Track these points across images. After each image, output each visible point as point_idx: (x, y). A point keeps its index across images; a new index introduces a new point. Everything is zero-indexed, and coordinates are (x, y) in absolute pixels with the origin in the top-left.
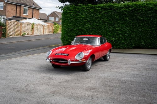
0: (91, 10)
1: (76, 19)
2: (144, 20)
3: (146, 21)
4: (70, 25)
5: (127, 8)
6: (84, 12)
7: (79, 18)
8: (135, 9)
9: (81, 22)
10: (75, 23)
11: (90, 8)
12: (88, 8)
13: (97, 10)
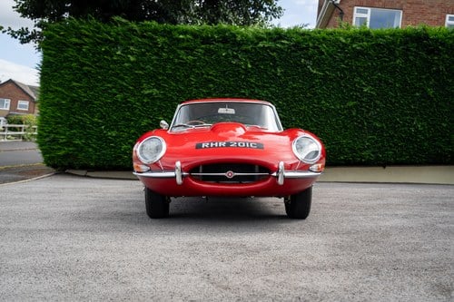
0: (160, 40)
1: (101, 68)
2: (325, 78)
3: (331, 80)
4: (80, 88)
6: (132, 45)
7: (115, 62)
8: (297, 45)
9: (123, 79)
10: (98, 81)
11: (156, 34)
12: (146, 31)
13: (179, 40)
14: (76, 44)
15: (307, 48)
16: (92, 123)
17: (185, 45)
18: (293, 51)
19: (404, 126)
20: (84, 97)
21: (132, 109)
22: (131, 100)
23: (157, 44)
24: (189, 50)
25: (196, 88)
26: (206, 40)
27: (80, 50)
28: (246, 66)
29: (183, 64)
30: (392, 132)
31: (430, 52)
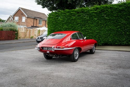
5: (95, 10)
6: (62, 16)
8: (102, 10)
9: (60, 24)
11: (67, 13)
14: (52, 17)
17: (73, 14)
28: (87, 18)
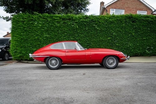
0: (49, 19)
2: (101, 31)
3: (103, 31)
4: (24, 35)
6: (40, 21)
7: (35, 27)
8: (92, 20)
10: (29, 33)
12: (44, 17)
13: (55, 19)
14: (22, 21)
15: (95, 21)
16: (28, 46)
17: (57, 21)
18: (91, 22)
19: (126, 45)
20: (25, 38)
21: (40, 41)
22: (40, 38)
23: (48, 21)
24: (58, 22)
25: (61, 34)
26: (63, 19)
27: (23, 23)
28: (76, 27)
29: (57, 27)
30: (122, 47)
31: (133, 22)
